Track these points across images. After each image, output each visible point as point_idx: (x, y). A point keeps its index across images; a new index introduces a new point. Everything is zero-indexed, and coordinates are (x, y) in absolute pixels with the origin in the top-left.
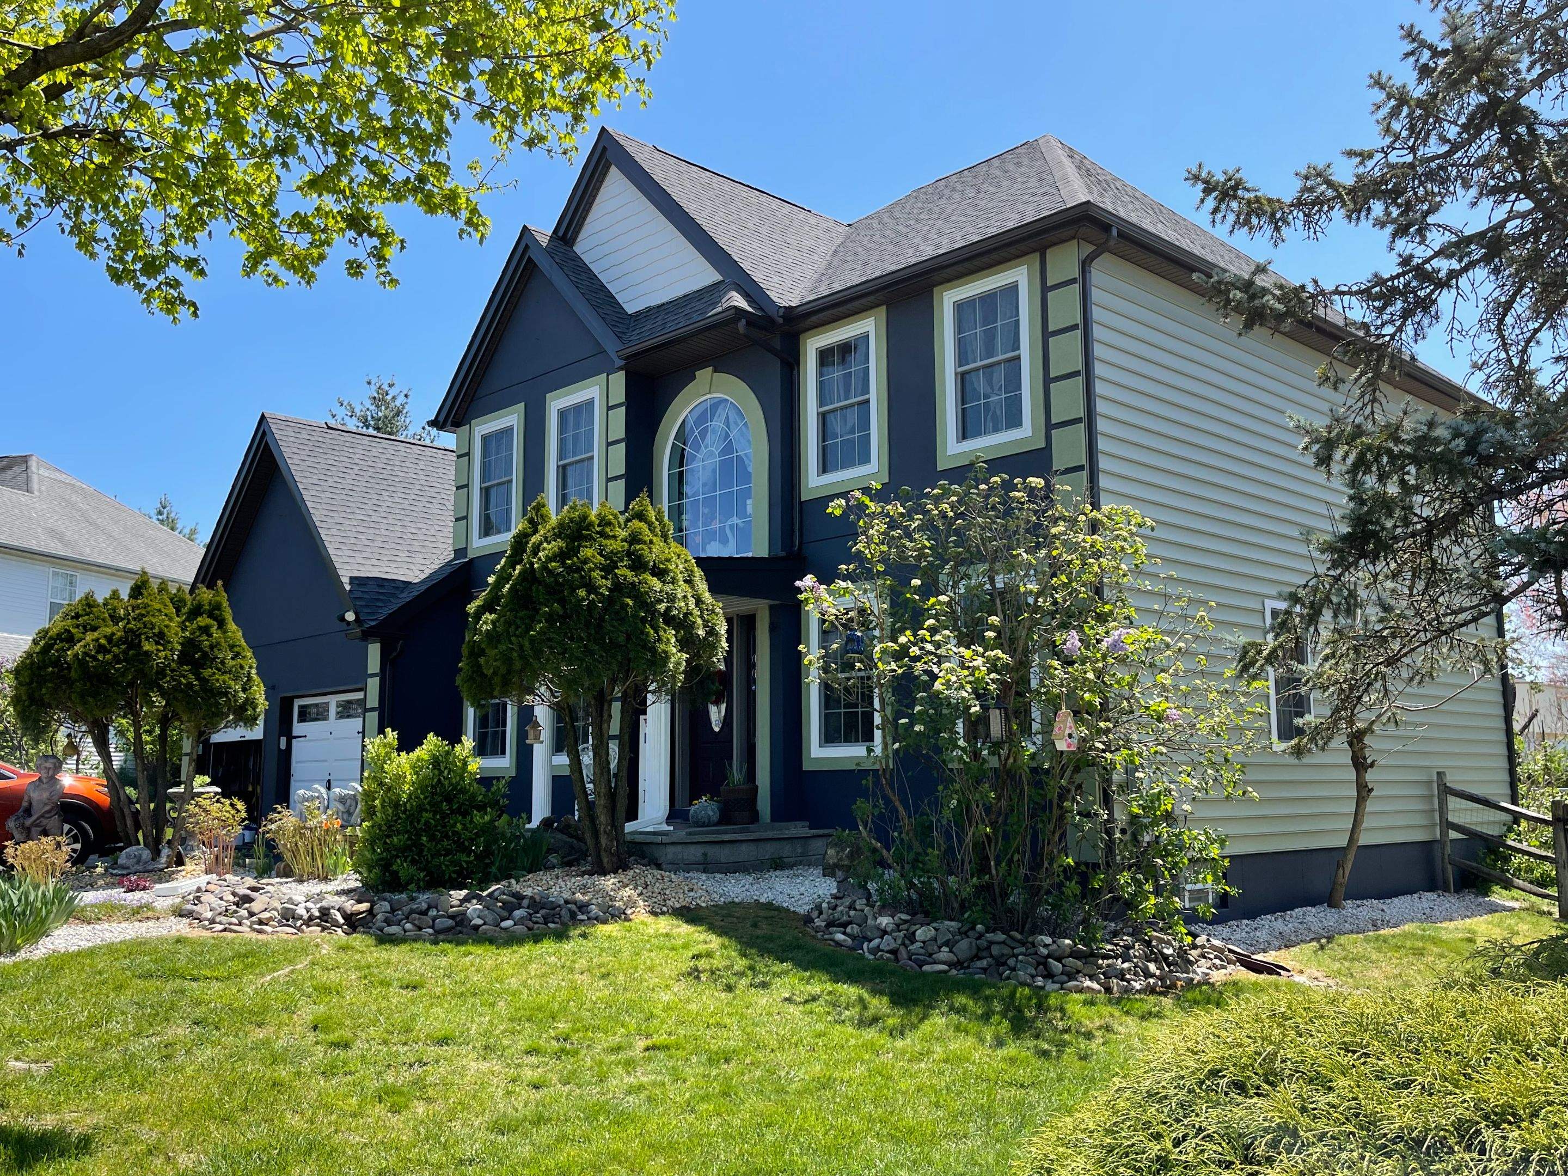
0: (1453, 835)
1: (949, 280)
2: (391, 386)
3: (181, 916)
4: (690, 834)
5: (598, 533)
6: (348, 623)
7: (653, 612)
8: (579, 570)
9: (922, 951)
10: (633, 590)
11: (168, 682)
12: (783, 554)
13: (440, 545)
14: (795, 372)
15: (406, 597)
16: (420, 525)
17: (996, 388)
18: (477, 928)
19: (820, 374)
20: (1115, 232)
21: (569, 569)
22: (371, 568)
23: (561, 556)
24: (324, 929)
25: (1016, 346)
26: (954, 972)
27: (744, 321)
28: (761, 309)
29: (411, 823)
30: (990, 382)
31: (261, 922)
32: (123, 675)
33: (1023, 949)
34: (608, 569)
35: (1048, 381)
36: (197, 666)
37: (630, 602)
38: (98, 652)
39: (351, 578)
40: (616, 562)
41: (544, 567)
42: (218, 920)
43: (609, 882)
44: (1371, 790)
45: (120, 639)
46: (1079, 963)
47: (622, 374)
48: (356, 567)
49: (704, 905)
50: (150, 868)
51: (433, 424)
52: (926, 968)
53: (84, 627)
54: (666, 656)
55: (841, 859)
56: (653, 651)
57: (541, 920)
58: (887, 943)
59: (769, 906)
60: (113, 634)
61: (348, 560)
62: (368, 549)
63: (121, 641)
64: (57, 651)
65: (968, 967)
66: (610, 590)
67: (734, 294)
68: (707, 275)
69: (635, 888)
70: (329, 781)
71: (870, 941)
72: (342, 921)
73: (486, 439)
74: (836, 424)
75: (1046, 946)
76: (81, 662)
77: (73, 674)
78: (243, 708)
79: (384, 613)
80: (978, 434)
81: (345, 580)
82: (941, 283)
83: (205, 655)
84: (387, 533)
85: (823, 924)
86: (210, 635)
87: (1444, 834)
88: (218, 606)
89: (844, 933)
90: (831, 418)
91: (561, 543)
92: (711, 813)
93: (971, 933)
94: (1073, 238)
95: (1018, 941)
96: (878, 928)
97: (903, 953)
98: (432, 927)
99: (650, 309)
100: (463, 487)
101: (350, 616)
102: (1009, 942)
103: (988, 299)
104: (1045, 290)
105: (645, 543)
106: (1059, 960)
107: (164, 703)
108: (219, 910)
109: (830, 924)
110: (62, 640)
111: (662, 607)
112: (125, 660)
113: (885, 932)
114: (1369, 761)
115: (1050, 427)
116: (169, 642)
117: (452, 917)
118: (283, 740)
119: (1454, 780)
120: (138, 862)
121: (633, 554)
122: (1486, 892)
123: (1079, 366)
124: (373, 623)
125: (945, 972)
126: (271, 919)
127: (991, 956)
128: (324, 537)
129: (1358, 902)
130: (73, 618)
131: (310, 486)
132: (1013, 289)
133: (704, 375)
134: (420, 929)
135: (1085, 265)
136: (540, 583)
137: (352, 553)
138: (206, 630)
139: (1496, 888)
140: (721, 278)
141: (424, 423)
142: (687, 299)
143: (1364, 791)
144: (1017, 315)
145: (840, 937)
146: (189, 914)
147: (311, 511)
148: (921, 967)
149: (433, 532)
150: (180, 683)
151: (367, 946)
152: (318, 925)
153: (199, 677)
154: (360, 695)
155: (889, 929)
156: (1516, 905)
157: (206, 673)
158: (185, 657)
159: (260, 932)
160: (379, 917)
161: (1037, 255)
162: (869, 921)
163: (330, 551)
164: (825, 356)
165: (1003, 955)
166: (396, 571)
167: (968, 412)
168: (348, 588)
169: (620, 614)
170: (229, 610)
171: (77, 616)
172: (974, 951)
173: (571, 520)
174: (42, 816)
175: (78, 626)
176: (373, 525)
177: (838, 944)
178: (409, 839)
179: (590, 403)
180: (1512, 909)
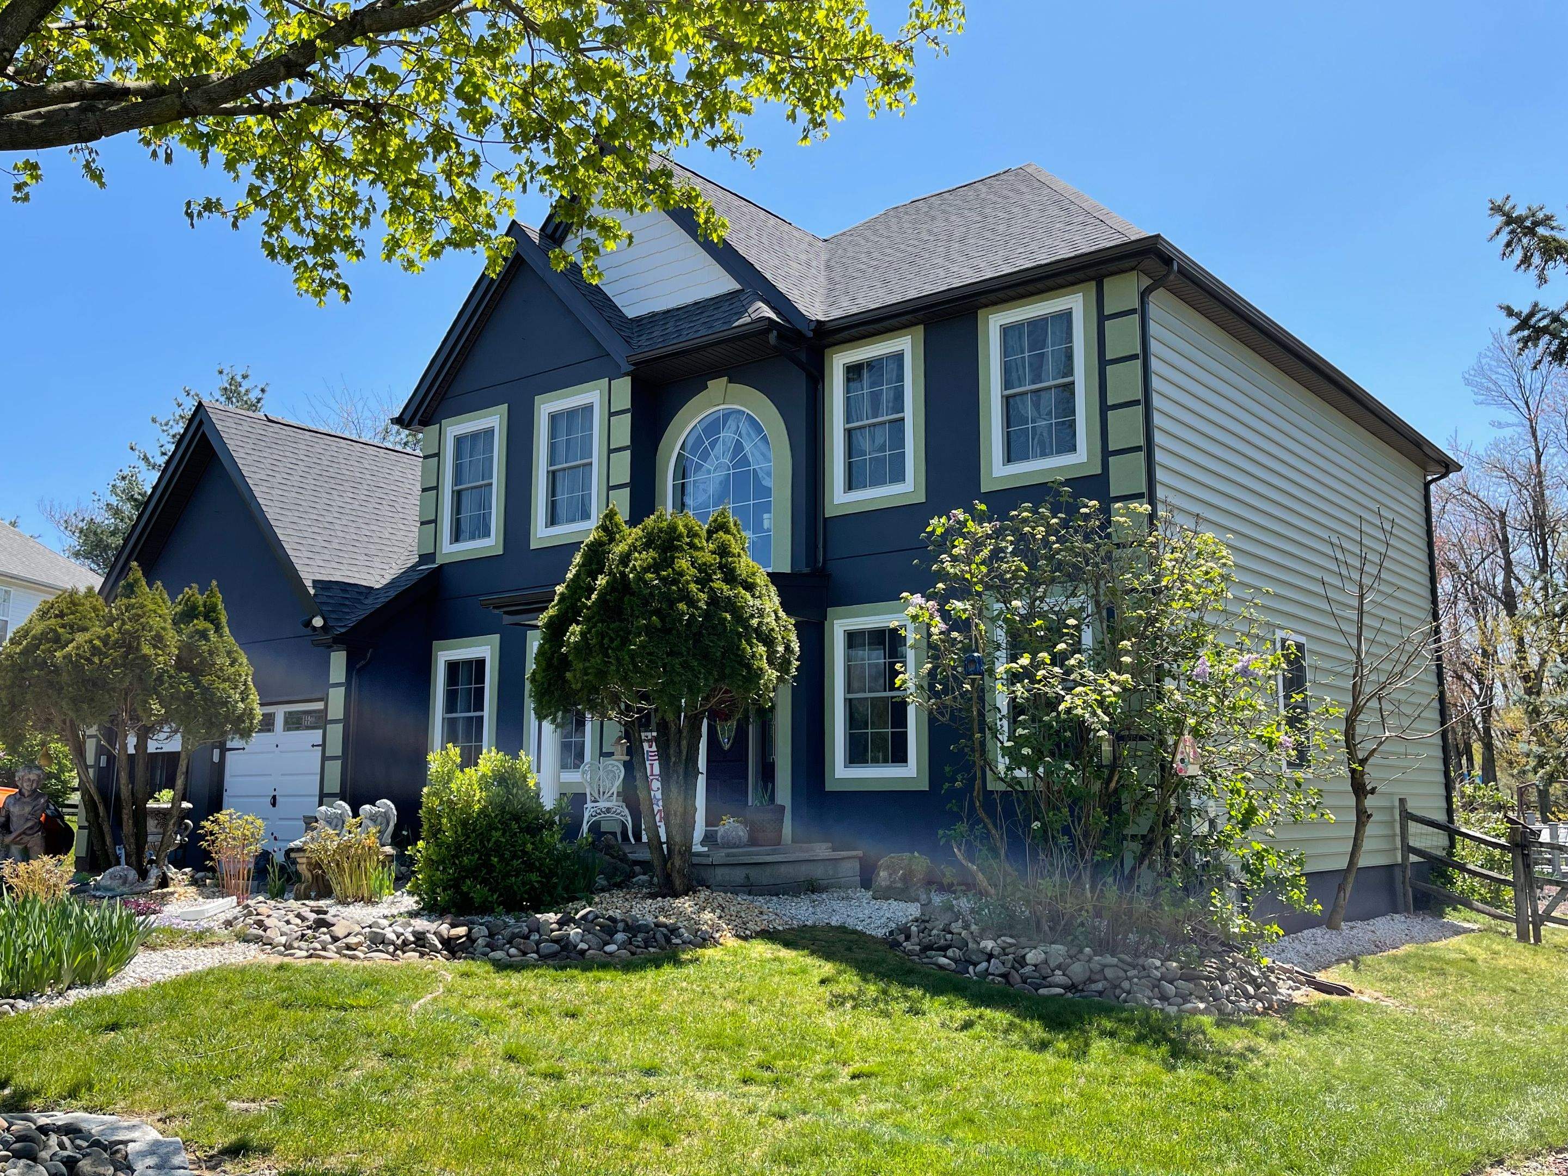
0: (1413, 858)
1: (994, 304)
2: (244, 377)
3: (248, 941)
4: (728, 855)
5: (687, 544)
6: (315, 628)
7: (747, 627)
8: (675, 582)
9: (1037, 974)
10: (732, 606)
11: (165, 689)
12: (806, 570)
13: (396, 549)
14: (820, 387)
15: (371, 605)
16: (374, 528)
17: (1044, 411)
18: (583, 952)
19: (848, 390)
20: (1175, 267)
21: (663, 580)
22: (332, 572)
23: (655, 567)
24: (422, 955)
25: (1069, 371)
26: (1070, 995)
27: (775, 332)
28: (788, 321)
29: (482, 842)
30: (1037, 405)
31: (348, 947)
32: (121, 681)
33: (1135, 972)
34: (704, 581)
35: (1105, 408)
36: (196, 673)
37: (729, 617)
38: (93, 655)
39: (314, 581)
40: (710, 576)
41: (640, 578)
42: (296, 944)
43: (686, 904)
44: (1369, 816)
45: (116, 642)
46: (1192, 986)
47: (627, 381)
48: (317, 570)
49: (780, 928)
50: (138, 889)
51: (398, 421)
52: (1041, 991)
53: (72, 627)
54: (760, 673)
55: (894, 882)
56: (749, 667)
57: (642, 944)
58: (995, 966)
59: (842, 929)
60: (108, 636)
61: (307, 561)
62: (326, 551)
63: (116, 645)
64: (43, 652)
65: (1082, 990)
66: (707, 604)
67: (760, 304)
68: (724, 283)
69: (713, 911)
70: (274, 797)
71: (975, 965)
72: (440, 946)
73: (459, 440)
74: (865, 443)
75: (1157, 968)
76: (74, 663)
77: (65, 677)
78: (240, 719)
79: (352, 620)
80: (1025, 457)
81: (308, 584)
82: (986, 306)
83: (203, 662)
84: (341, 534)
85: (918, 948)
86: (208, 640)
87: (1405, 858)
88: (213, 608)
89: (945, 956)
90: (857, 435)
91: (652, 553)
92: (741, 833)
93: (1080, 956)
94: (1133, 269)
95: (1129, 964)
96: (982, 951)
97: (1016, 977)
98: (537, 952)
99: (654, 315)
100: (431, 489)
101: (318, 622)
102: (1120, 964)
103: (1037, 326)
104: (1102, 318)
105: (733, 555)
106: (1171, 983)
107: (163, 711)
108: (295, 935)
109: (926, 948)
110: (48, 641)
111: (755, 622)
112: (124, 665)
113: (990, 956)
114: (1369, 788)
115: (1106, 454)
116: (166, 646)
117: (556, 941)
118: (216, 752)
119: (1416, 806)
120: (124, 883)
121: (725, 566)
122: (1441, 915)
123: (1139, 396)
124: (343, 630)
125: (1062, 995)
126: (360, 944)
127: (1106, 979)
128: (281, 537)
130: (56, 616)
131: (260, 482)
132: (1067, 316)
133: (717, 386)
134: (525, 954)
135: (1144, 295)
136: (633, 594)
137: (310, 555)
138: (204, 635)
139: (1448, 910)
140: (738, 287)
141: (384, 420)
142: (700, 307)
143: (1363, 817)
144: (1071, 341)
145: (943, 961)
146: (257, 939)
147: (264, 509)
148: (1037, 990)
149: (387, 536)
150: (179, 691)
151: (488, 972)
152: (414, 950)
153: (198, 684)
154: (319, 706)
155: (995, 953)
156: (1475, 927)
157: (205, 681)
158: (182, 664)
159: (353, 958)
160: (480, 941)
161: (1094, 283)
162: (970, 945)
163: (289, 552)
164: (853, 372)
165: (1118, 978)
166: (357, 575)
167: (1012, 435)
168: (312, 592)
169: (718, 629)
170: (224, 612)
171: (61, 615)
172: (1088, 974)
173: (661, 530)
174: (24, 833)
175: (63, 626)
176: (327, 525)
177: (941, 967)
178: (479, 858)
179: (588, 409)
180: (1473, 930)
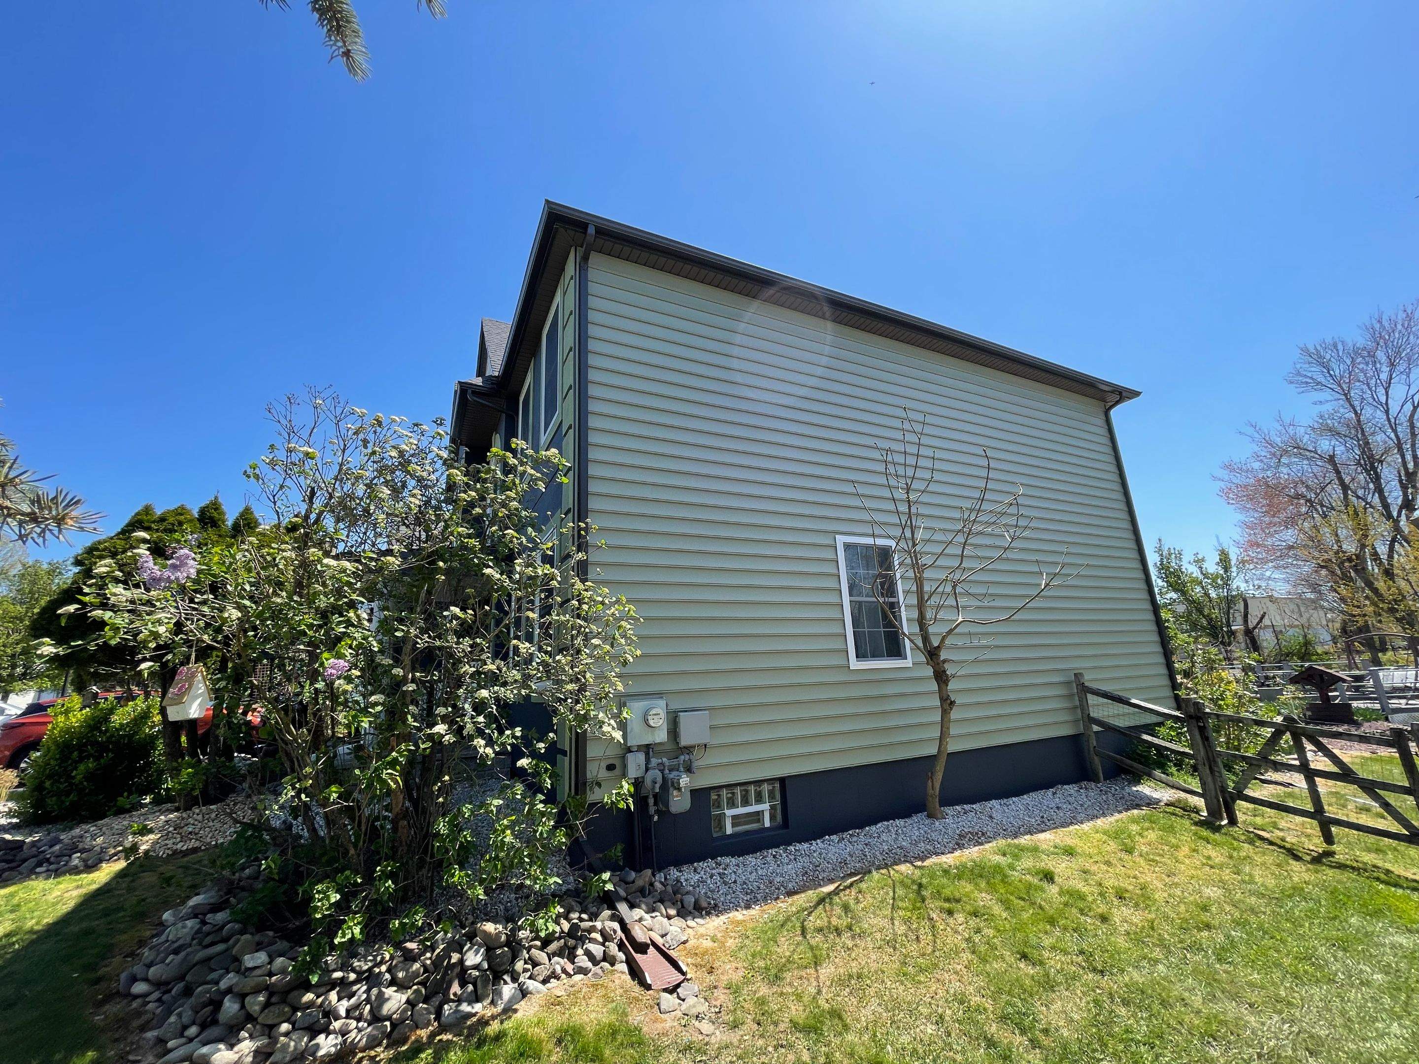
0: (1095, 728)
14: (516, 420)
20: (591, 230)
27: (470, 391)
35: (563, 366)
87: (1087, 728)
94: (571, 247)
104: (564, 296)
115: (563, 401)
119: (1089, 679)
123: (572, 344)
129: (967, 807)
135: (581, 264)
143: (945, 704)
161: (564, 274)
167: (547, 412)
